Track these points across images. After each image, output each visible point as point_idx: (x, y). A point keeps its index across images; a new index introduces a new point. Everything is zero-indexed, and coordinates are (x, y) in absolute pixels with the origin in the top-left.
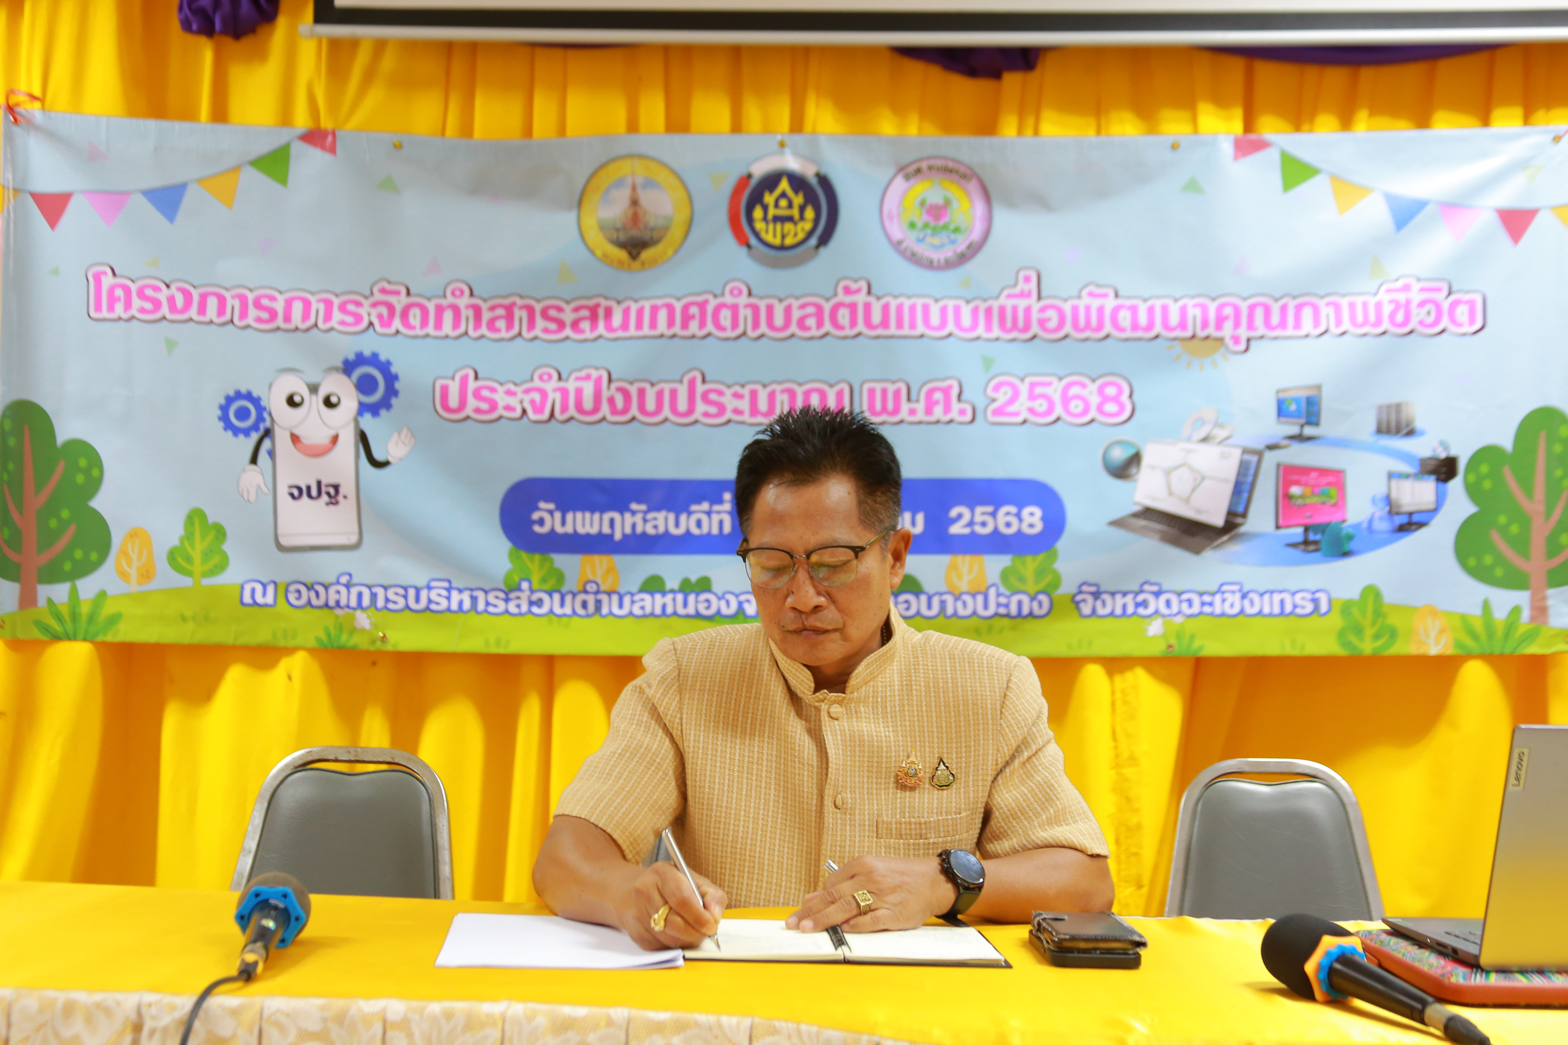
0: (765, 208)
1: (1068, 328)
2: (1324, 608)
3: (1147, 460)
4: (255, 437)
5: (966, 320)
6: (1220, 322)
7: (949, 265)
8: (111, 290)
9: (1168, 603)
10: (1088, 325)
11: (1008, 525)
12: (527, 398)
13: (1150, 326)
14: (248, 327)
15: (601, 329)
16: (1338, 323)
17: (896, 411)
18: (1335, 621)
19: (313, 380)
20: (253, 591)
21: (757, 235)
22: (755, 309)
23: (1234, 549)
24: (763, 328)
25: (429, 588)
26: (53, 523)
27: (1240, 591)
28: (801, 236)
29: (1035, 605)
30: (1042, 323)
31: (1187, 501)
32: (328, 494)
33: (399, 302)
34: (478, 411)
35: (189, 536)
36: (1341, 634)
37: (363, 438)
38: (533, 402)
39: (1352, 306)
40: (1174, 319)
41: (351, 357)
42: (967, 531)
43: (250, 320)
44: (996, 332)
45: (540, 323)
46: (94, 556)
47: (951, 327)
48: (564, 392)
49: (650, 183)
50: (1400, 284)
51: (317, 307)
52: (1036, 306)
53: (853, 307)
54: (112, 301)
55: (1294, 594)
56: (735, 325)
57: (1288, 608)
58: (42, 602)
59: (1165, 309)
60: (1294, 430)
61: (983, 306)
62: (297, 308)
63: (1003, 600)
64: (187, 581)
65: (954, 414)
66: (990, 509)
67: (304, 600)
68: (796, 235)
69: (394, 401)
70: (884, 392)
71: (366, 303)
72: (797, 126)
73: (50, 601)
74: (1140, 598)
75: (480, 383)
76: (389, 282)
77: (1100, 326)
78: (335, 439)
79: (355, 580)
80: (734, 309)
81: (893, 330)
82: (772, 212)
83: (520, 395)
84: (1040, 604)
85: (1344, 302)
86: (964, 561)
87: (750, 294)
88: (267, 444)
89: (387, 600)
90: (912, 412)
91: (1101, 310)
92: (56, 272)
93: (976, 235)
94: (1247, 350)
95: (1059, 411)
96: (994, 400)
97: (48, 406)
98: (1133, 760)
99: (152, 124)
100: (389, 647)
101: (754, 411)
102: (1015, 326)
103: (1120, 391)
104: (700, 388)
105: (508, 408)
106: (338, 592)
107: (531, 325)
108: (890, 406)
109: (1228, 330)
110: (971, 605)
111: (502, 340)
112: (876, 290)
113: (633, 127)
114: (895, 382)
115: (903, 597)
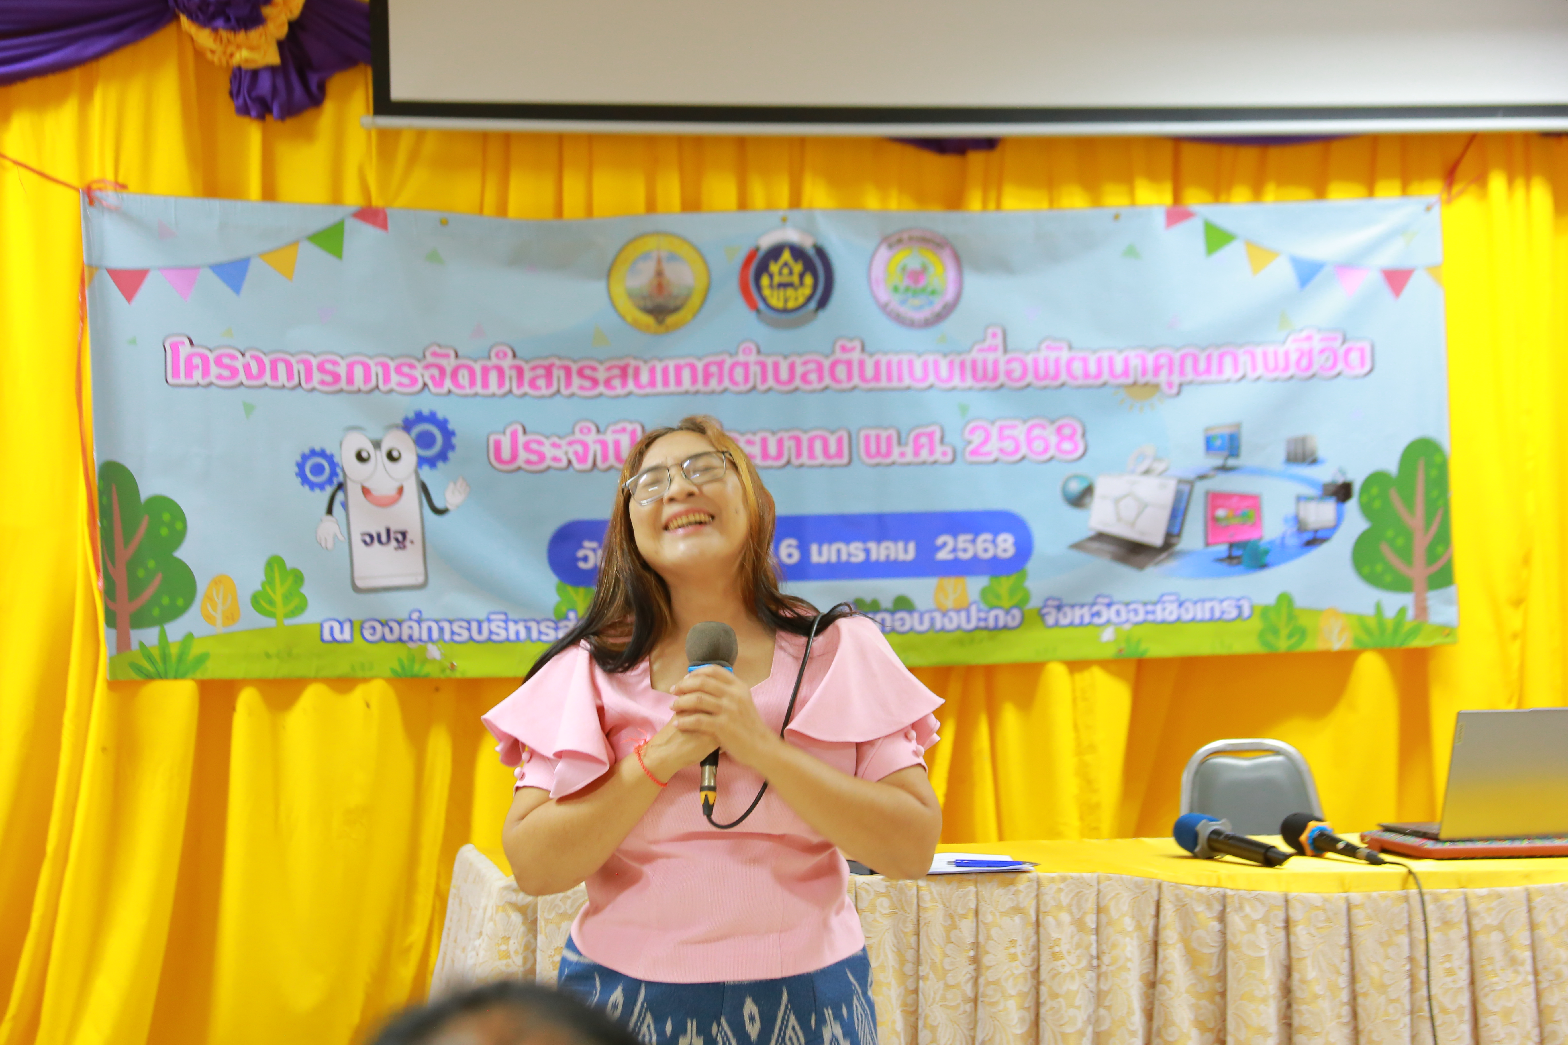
0: (771, 276)
1: (1030, 378)
2: (1246, 612)
3: (1099, 491)
4: (329, 490)
5: (944, 372)
6: (1157, 370)
7: (928, 323)
8: (189, 359)
9: (1118, 613)
10: (1047, 375)
11: (986, 550)
12: (571, 450)
13: (1099, 375)
14: (313, 389)
15: (631, 386)
16: (1254, 368)
17: (889, 453)
18: (1256, 624)
19: (376, 436)
20: (332, 629)
21: (764, 300)
22: (763, 366)
23: (1172, 564)
24: (771, 382)
25: (489, 621)
26: (141, 573)
27: (1177, 600)
28: (801, 300)
29: (1009, 618)
30: (1008, 373)
31: (1133, 525)
32: (397, 540)
33: (449, 364)
34: (528, 462)
35: (269, 581)
36: (1261, 635)
37: (424, 488)
38: (576, 453)
39: (1265, 354)
40: (1119, 368)
41: (411, 415)
42: (950, 557)
43: (315, 383)
44: (969, 382)
45: (576, 381)
46: (180, 602)
47: (932, 379)
48: (604, 444)
49: (673, 257)
50: (1304, 334)
51: (376, 370)
52: (1002, 359)
53: (849, 364)
54: (190, 369)
55: (1222, 601)
56: (746, 379)
57: (1217, 614)
58: (134, 645)
59: (1111, 361)
60: (1218, 462)
61: (957, 360)
62: (359, 371)
63: (982, 615)
64: (271, 622)
65: (938, 456)
66: (969, 537)
67: (378, 635)
68: (796, 299)
69: (451, 455)
70: (878, 438)
71: (419, 366)
72: (796, 202)
73: (142, 645)
74: (1095, 609)
75: (529, 437)
76: (440, 346)
77: (1057, 376)
78: (401, 490)
79: (425, 616)
80: (746, 366)
81: (884, 383)
82: (777, 279)
83: (565, 447)
84: (1013, 617)
85: (1259, 351)
86: (951, 584)
87: (759, 352)
88: (340, 496)
89: (453, 633)
90: (903, 455)
91: (1057, 361)
92: (133, 342)
93: (950, 296)
94: (1179, 393)
95: (1024, 450)
96: (969, 443)
97: (130, 465)
98: (1092, 748)
99: (215, 204)
100: (458, 675)
101: (765, 456)
102: (985, 377)
103: (1074, 432)
105: (555, 459)
106: (411, 628)
107: (569, 383)
108: (884, 449)
109: (1163, 376)
110: (957, 620)
111: (542, 397)
112: (868, 348)
113: (651, 206)
114: (886, 428)
115: (899, 615)
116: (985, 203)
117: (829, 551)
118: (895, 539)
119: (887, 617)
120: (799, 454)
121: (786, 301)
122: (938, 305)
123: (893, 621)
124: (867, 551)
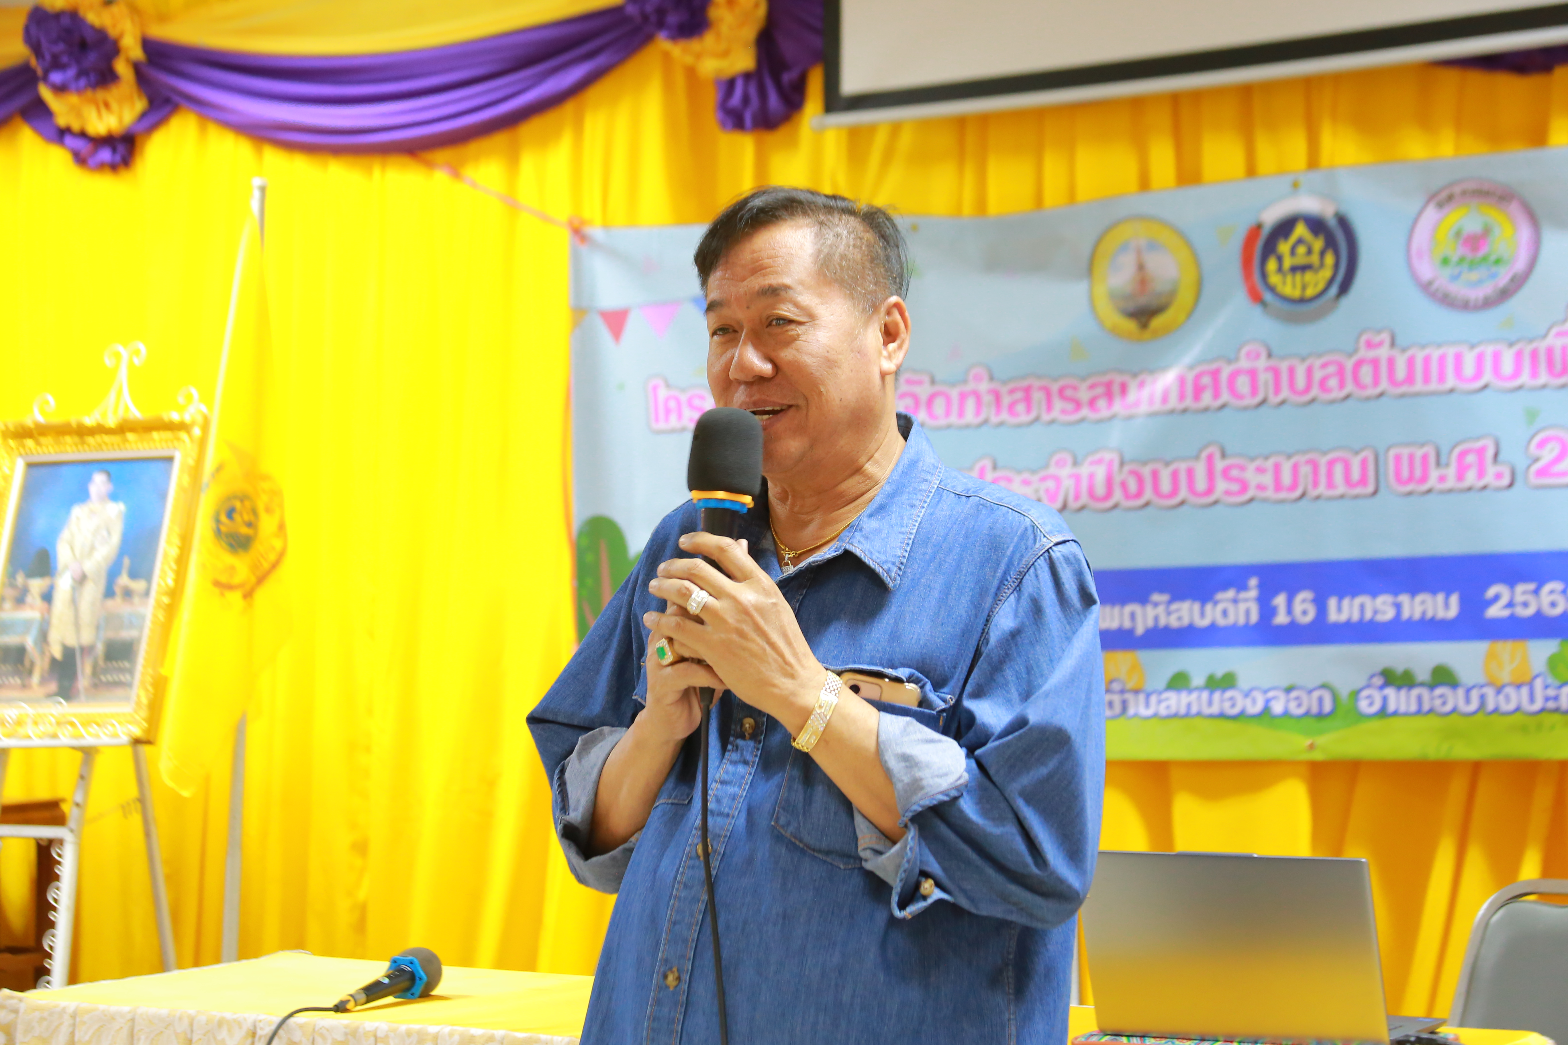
0: (1280, 259)
5: (1507, 366)
7: (1488, 303)
8: (667, 400)
11: (1553, 604)
12: (1042, 487)
15: (1117, 406)
17: (1424, 479)
21: (1272, 289)
22: (1276, 372)
24: (1285, 393)
28: (1321, 286)
33: (924, 392)
38: (1047, 491)
42: (1506, 613)
44: (1544, 377)
45: (1058, 404)
47: (1488, 377)
48: (1077, 478)
49: (1153, 246)
53: (1375, 363)
54: (668, 412)
56: (1254, 391)
61: (1528, 349)
63: (1551, 692)
65: (1489, 478)
66: (1531, 586)
70: (1411, 458)
72: (1313, 161)
76: (915, 372)
80: (1253, 374)
81: (1419, 386)
82: (1287, 263)
83: (1036, 484)
86: (1506, 649)
87: (1270, 355)
90: (1442, 479)
92: (621, 387)
93: (1520, 265)
96: (1536, 460)
97: (619, 519)
99: (697, 229)
101: (1278, 487)
104: (1220, 465)
107: (1049, 407)
108: (1418, 473)
110: (1515, 698)
111: (1019, 426)
112: (1399, 341)
113: (1144, 184)
114: (1422, 445)
115: (1439, 691)
117: (1351, 607)
118: (1434, 592)
119: (1425, 692)
120: (1316, 484)
121: (1304, 288)
122: (1503, 278)
123: (1432, 699)
124: (1398, 607)
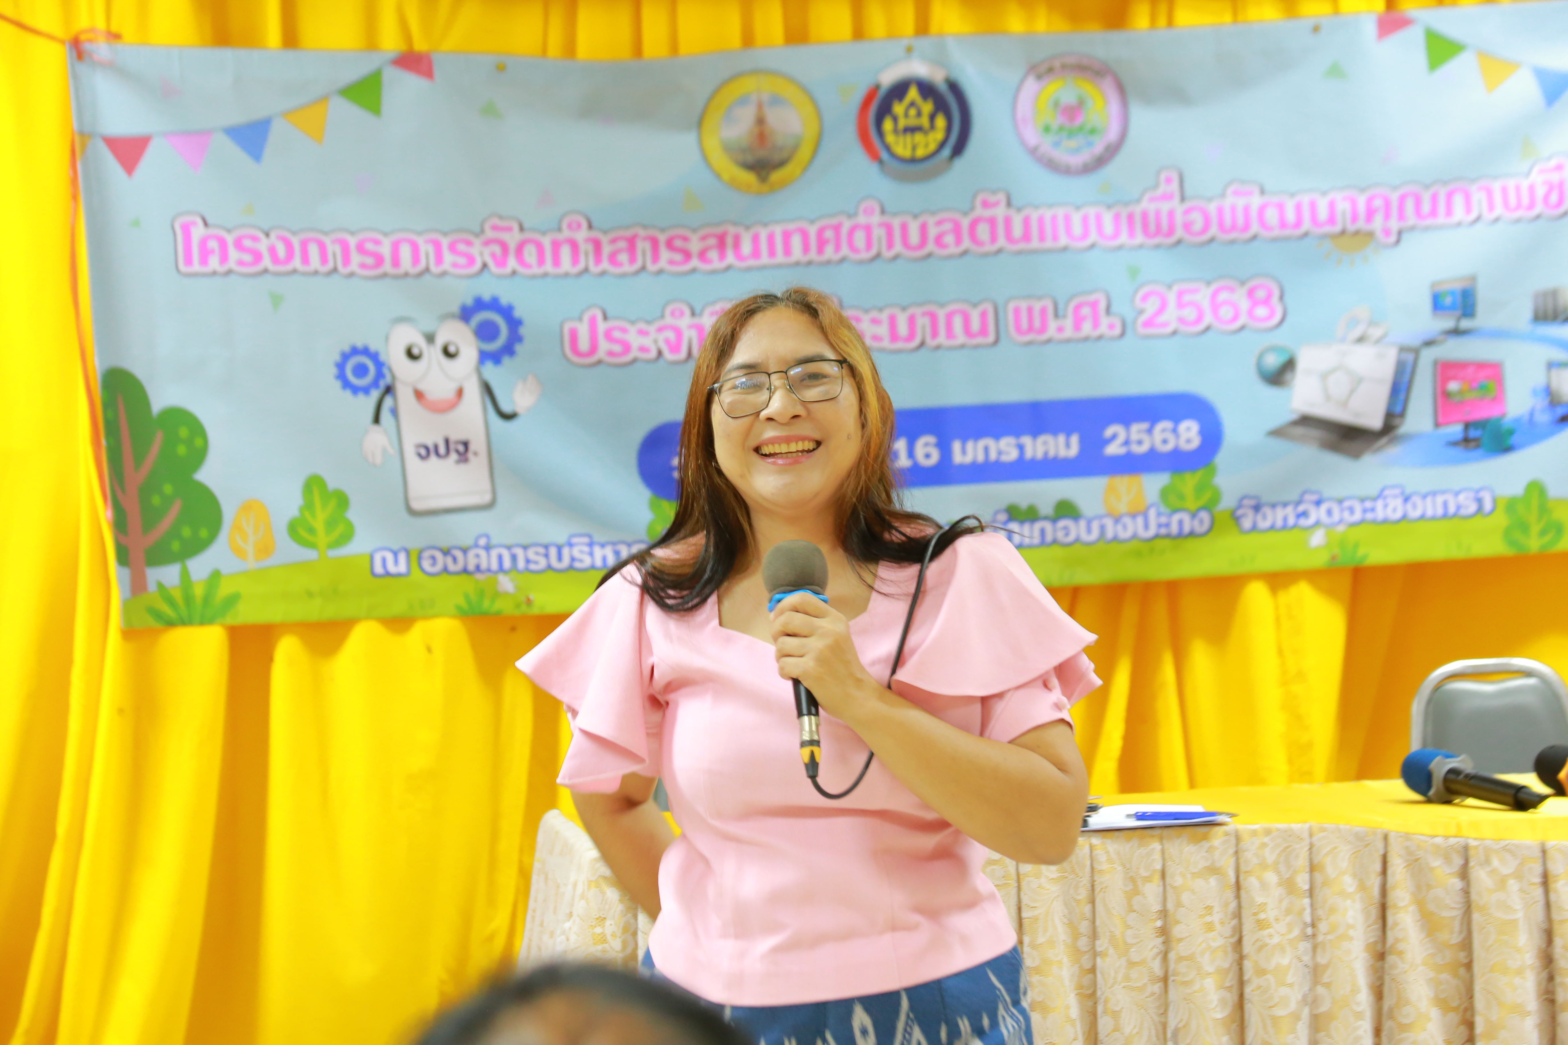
0: (895, 119)
1: (1214, 230)
2: (1488, 506)
3: (1302, 364)
4: (375, 394)
5: (1108, 227)
6: (1370, 214)
8: (203, 243)
9: (1329, 512)
10: (1234, 227)
11: (1165, 441)
12: (661, 337)
13: (1298, 224)
14: (352, 275)
15: (730, 258)
16: (1491, 207)
17: (1043, 329)
18: (1500, 519)
19: (429, 327)
20: (384, 561)
21: (888, 148)
22: (889, 229)
23: (1394, 451)
24: (898, 247)
25: (571, 545)
26: (156, 500)
27: (1402, 493)
28: (932, 147)
29: (1196, 523)
30: (1187, 226)
31: (1344, 404)
32: (457, 451)
33: (512, 239)
34: (611, 354)
35: (308, 505)
36: (1507, 534)
37: (487, 390)
38: (667, 342)
39: (1504, 191)
40: (1323, 214)
41: (469, 302)
42: (1122, 451)
43: (354, 266)
44: (1140, 238)
45: (665, 254)
46: (204, 533)
47: (1093, 237)
49: (777, 100)
50: (1553, 163)
51: (427, 249)
52: (1179, 209)
53: (992, 222)
54: (205, 254)
55: (1457, 494)
56: (869, 245)
57: (1452, 509)
58: (152, 586)
59: (1313, 206)
60: (1448, 323)
61: (1124, 212)
62: (405, 252)
63: (1163, 520)
64: (311, 554)
65: (1103, 329)
66: (1145, 426)
67: (439, 567)
68: (927, 145)
69: (518, 348)
70: (1030, 310)
71: (477, 242)
72: (922, 28)
73: (160, 586)
74: (1301, 508)
75: (611, 324)
76: (501, 217)
77: (1247, 227)
78: (460, 393)
79: (494, 541)
80: (868, 229)
81: (1035, 244)
82: (902, 123)
83: (653, 335)
84: (1201, 522)
85: (1496, 187)
86: (1123, 483)
87: (883, 212)
88: (388, 402)
89: (528, 561)
90: (1060, 329)
91: (1247, 210)
92: (136, 223)
93: (1113, 135)
94: (1398, 241)
95: (1208, 319)
96: (1141, 312)
97: (139, 371)
98: (1301, 676)
99: (227, 55)
100: (535, 610)
101: (894, 337)
102: (1158, 231)
103: (1270, 295)
105: (643, 349)
106: (478, 556)
107: (656, 257)
108: (1037, 323)
109: (1378, 223)
110: (1132, 527)
111: (624, 275)
112: (1015, 201)
113: (748, 40)
114: (1040, 298)
115: (1062, 523)
116: (1153, 18)
117: (975, 449)
118: (1055, 432)
119: (1048, 526)
120: (935, 334)
121: (914, 148)
123: (1055, 531)
124: (1021, 448)
